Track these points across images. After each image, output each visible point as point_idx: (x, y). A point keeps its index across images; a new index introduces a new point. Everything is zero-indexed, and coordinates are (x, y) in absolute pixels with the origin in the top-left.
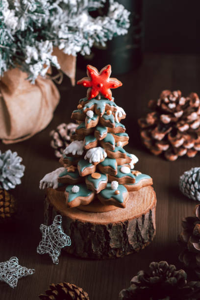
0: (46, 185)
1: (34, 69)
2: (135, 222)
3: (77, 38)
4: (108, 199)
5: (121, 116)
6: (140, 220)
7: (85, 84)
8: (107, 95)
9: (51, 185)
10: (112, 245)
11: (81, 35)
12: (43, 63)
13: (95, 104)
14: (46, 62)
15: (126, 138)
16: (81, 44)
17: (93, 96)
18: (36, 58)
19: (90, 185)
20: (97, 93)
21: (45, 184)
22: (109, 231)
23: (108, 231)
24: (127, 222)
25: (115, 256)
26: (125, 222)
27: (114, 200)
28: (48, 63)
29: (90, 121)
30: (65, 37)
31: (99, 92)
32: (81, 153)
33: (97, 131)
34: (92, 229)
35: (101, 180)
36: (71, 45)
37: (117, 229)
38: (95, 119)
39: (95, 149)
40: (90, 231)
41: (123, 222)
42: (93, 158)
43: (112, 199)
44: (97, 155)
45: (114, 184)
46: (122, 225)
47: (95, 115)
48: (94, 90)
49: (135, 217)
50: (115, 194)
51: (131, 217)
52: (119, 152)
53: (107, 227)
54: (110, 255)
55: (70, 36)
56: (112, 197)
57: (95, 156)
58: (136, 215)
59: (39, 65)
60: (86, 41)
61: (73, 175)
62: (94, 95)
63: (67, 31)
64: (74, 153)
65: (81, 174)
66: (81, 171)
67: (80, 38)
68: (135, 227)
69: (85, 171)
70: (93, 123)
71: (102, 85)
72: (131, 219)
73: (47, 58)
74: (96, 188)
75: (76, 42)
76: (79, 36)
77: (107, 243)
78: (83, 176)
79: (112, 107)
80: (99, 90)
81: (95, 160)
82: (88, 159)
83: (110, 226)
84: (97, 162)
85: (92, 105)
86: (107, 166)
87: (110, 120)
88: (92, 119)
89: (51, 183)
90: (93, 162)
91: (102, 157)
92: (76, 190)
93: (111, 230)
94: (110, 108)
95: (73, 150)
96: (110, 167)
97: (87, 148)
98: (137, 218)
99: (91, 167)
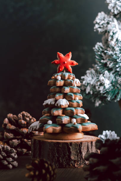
0: (32, 129)
2: (87, 144)
4: (69, 127)
5: (77, 83)
6: (90, 144)
7: (56, 62)
8: (69, 69)
9: (35, 127)
10: (72, 157)
13: (62, 74)
15: (81, 97)
17: (61, 69)
19: (58, 121)
24: (81, 143)
25: (74, 165)
26: (80, 143)
27: (74, 128)
31: (64, 67)
32: (53, 103)
33: (63, 89)
34: (60, 146)
35: (66, 117)
37: (75, 146)
38: (62, 81)
39: (61, 99)
42: (60, 102)
43: (72, 127)
44: (63, 101)
45: (73, 120)
47: (62, 79)
48: (61, 66)
50: (74, 124)
51: (84, 141)
53: (69, 144)
54: (71, 165)
56: (72, 126)
58: (87, 140)
61: (48, 117)
62: (62, 69)
64: (49, 103)
66: (53, 112)
68: (87, 148)
69: (56, 112)
70: (60, 83)
71: (66, 62)
74: (62, 120)
77: (69, 156)
78: (54, 115)
79: (72, 76)
80: (64, 65)
81: (62, 104)
82: (58, 104)
83: (71, 144)
84: (63, 105)
85: (60, 74)
86: (69, 110)
87: (71, 81)
88: (60, 81)
89: (35, 126)
90: (60, 105)
91: (66, 104)
92: (50, 122)
93: (71, 147)
94: (71, 76)
95: (49, 101)
96: (71, 111)
97: (57, 99)
98: (88, 142)
99: (60, 111)
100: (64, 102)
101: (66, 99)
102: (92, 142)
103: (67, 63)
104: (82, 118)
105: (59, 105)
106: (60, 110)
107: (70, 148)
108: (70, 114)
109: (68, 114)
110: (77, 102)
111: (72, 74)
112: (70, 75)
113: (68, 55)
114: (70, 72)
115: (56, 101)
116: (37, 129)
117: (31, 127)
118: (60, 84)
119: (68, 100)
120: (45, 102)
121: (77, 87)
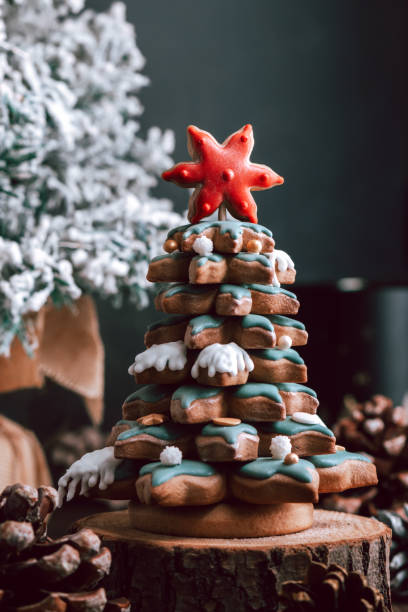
0: (79, 487)
1: (12, 287)
2: (346, 556)
3: (120, 239)
4: (266, 477)
5: (283, 267)
6: (358, 557)
7: (186, 172)
8: (246, 205)
9: (93, 480)
11: (129, 232)
12: (36, 274)
13: (215, 226)
14: (43, 273)
15: (300, 334)
16: (127, 254)
17: (208, 207)
18: (17, 259)
19: (212, 446)
20: (220, 199)
21: (73, 484)
22: (275, 572)
23: (270, 572)
24: (323, 551)
26: (318, 550)
27: (286, 479)
28: (49, 277)
29: (203, 261)
30: (86, 238)
31: (225, 196)
32: (179, 364)
33: (225, 295)
34: (226, 567)
35: (243, 429)
36: (104, 257)
38: (216, 258)
39: (218, 346)
40: (220, 571)
41: (313, 548)
42: (218, 361)
43: (278, 477)
44: (228, 356)
45: (280, 441)
46: (310, 554)
47: (217, 251)
48: (211, 190)
49: (344, 541)
51: (334, 540)
52: (288, 362)
53: (269, 557)
55: (100, 236)
56: (279, 472)
57: (223, 357)
58: (346, 538)
59: (27, 279)
60: (140, 246)
61: (158, 431)
62: (212, 205)
63: (89, 228)
64: (161, 366)
65: (185, 415)
66: (184, 408)
67: (127, 239)
69: (196, 407)
70: (212, 268)
71: (232, 174)
72: (333, 544)
73: (47, 264)
74: (231, 443)
75: (116, 249)
76: (122, 234)
78: (190, 420)
79: (261, 235)
80: (224, 188)
82: (203, 371)
83: (277, 554)
84: (229, 374)
85: (205, 227)
86: (253, 396)
87: (259, 260)
88: (210, 259)
89: (91, 474)
90: (219, 375)
91: (243, 366)
92: (173, 453)
93: (279, 571)
94: (257, 238)
95: (159, 356)
96: (265, 399)
97: (199, 344)
98: (351, 547)
99: (212, 401)
100: (231, 360)
101: (239, 345)
102: (365, 546)
103: (236, 177)
104: (316, 433)
106: (214, 397)
107: (273, 576)
108: (261, 415)
109: (252, 415)
110: (287, 358)
111: (260, 228)
112: (252, 231)
113: (243, 140)
114: (249, 219)
115: (192, 353)
116: (102, 486)
117: (70, 480)
118: (211, 276)
119: (246, 350)
120: (138, 357)
121: (284, 286)
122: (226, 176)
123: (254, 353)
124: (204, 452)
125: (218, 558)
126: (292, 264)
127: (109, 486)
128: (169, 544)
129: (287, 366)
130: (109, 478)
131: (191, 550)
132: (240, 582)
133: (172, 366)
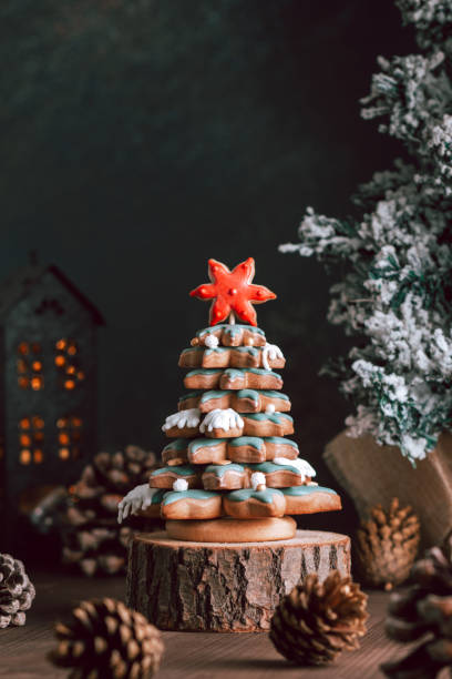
0: (130, 508)
2: (300, 556)
4: (243, 500)
5: (273, 357)
6: (310, 556)
7: (204, 291)
8: (246, 313)
10: (251, 597)
13: (224, 328)
15: (284, 403)
17: (220, 315)
19: (208, 479)
20: (228, 308)
21: (127, 507)
22: (244, 563)
23: (242, 565)
24: (281, 551)
25: (259, 624)
26: (277, 551)
27: (256, 501)
29: (208, 353)
31: (231, 307)
32: (194, 423)
33: (225, 375)
34: (210, 559)
35: (232, 468)
37: (261, 561)
38: (221, 350)
39: (219, 410)
40: (208, 563)
41: (273, 549)
42: (214, 421)
43: (251, 500)
45: (257, 476)
47: (221, 345)
48: (221, 303)
49: (299, 545)
50: (259, 489)
51: (291, 545)
53: (241, 554)
54: (248, 621)
56: (252, 497)
57: (219, 418)
58: (301, 544)
62: (222, 313)
64: (181, 425)
65: (192, 458)
66: (192, 454)
68: (300, 566)
69: (200, 453)
70: (216, 357)
71: (235, 292)
72: (289, 547)
74: (218, 476)
77: (242, 593)
78: (196, 462)
79: (256, 334)
80: (231, 301)
81: (218, 424)
82: (206, 428)
83: (247, 552)
84: (223, 430)
85: (216, 329)
86: (243, 445)
87: (250, 352)
88: (215, 351)
89: (138, 499)
90: (215, 430)
91: (234, 425)
92: (182, 484)
93: (247, 563)
94: (252, 337)
95: (180, 419)
96: (250, 447)
97: (205, 410)
98: (304, 549)
100: (226, 420)
101: (235, 410)
102: (317, 550)
103: (239, 293)
104: (288, 472)
105: (210, 429)
106: (216, 446)
108: (248, 459)
109: (242, 458)
110: (270, 420)
111: (256, 330)
112: (249, 332)
113: (244, 267)
114: (249, 323)
115: (203, 416)
116: (144, 508)
117: (125, 504)
118: (216, 363)
119: (239, 414)
120: (168, 419)
121: (274, 370)
122: (230, 293)
123: (245, 415)
124: (205, 484)
125: (205, 554)
126: (281, 355)
127: (149, 508)
128: (176, 545)
129: (269, 425)
130: (148, 502)
131: (189, 548)
132: (221, 570)
133: (189, 425)
